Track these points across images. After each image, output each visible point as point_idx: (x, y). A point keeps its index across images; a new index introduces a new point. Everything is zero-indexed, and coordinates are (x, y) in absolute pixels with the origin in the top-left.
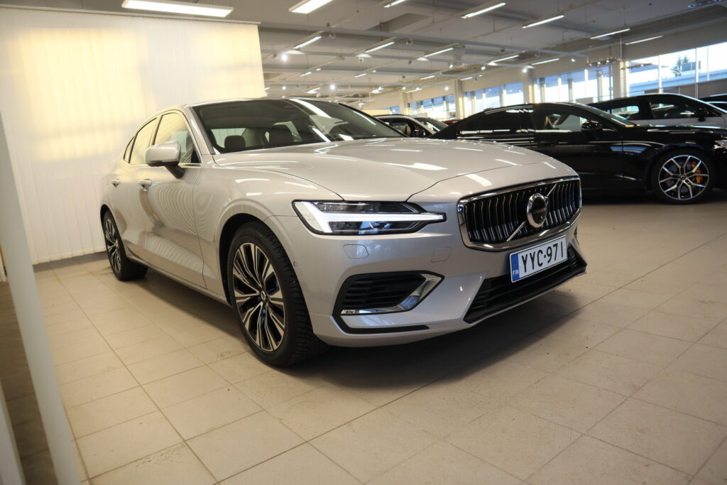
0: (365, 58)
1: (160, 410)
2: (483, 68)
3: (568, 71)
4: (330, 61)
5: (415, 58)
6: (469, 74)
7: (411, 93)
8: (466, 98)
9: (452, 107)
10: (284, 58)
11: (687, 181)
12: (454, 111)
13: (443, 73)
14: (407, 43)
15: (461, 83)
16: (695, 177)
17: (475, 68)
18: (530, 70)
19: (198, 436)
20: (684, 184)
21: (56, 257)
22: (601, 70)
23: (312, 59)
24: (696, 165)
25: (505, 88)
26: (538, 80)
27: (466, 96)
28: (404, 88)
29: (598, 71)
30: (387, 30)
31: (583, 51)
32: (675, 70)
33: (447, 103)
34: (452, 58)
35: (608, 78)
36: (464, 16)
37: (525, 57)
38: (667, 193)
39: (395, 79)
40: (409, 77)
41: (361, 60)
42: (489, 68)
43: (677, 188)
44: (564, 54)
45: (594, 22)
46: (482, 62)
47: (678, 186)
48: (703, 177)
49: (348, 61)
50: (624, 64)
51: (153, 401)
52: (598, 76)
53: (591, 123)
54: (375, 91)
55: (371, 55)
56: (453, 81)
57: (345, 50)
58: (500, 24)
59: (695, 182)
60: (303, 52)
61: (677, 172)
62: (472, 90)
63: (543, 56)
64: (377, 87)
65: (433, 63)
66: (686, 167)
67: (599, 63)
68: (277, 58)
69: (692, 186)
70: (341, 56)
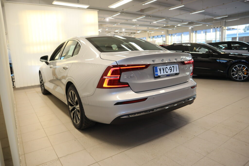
0: (135, 21)
1: (52, 146)
2: (176, 27)
3: (205, 29)
4: (123, 21)
5: (152, 22)
6: (171, 28)
7: (150, 33)
8: (169, 36)
9: (164, 39)
10: (107, 20)
11: (241, 74)
12: (165, 40)
13: (162, 27)
14: (150, 17)
15: (168, 31)
16: (244, 72)
17: (173, 26)
18: (192, 28)
19: (63, 157)
20: (240, 75)
21: (26, 85)
22: (217, 29)
23: (117, 20)
24: (245, 68)
25: (183, 34)
26: (195, 31)
27: (169, 35)
28: (148, 32)
29: (216, 29)
30: (143, 12)
31: (211, 22)
32: (244, 30)
33: (163, 37)
34: (165, 22)
35: (219, 32)
36: (170, 9)
37: (191, 23)
38: (234, 77)
39: (145, 28)
40: (150, 28)
41: (134, 22)
42: (177, 26)
43: (237, 76)
44: (204, 23)
45: (215, 13)
46: (175, 25)
47: (238, 75)
48: (247, 73)
49: (129, 22)
50: (225, 28)
51: (51, 143)
52: (216, 31)
53: (209, 51)
54: (138, 32)
55: (137, 20)
56: (165, 30)
57: (129, 18)
58: (182, 12)
59: (244, 74)
60: (114, 18)
61: (238, 70)
62: (172, 34)
63: (197, 23)
64: (139, 31)
65: (159, 24)
66: (241, 69)
67: (216, 27)
68: (105, 20)
69: (243, 75)
70: (127, 20)
